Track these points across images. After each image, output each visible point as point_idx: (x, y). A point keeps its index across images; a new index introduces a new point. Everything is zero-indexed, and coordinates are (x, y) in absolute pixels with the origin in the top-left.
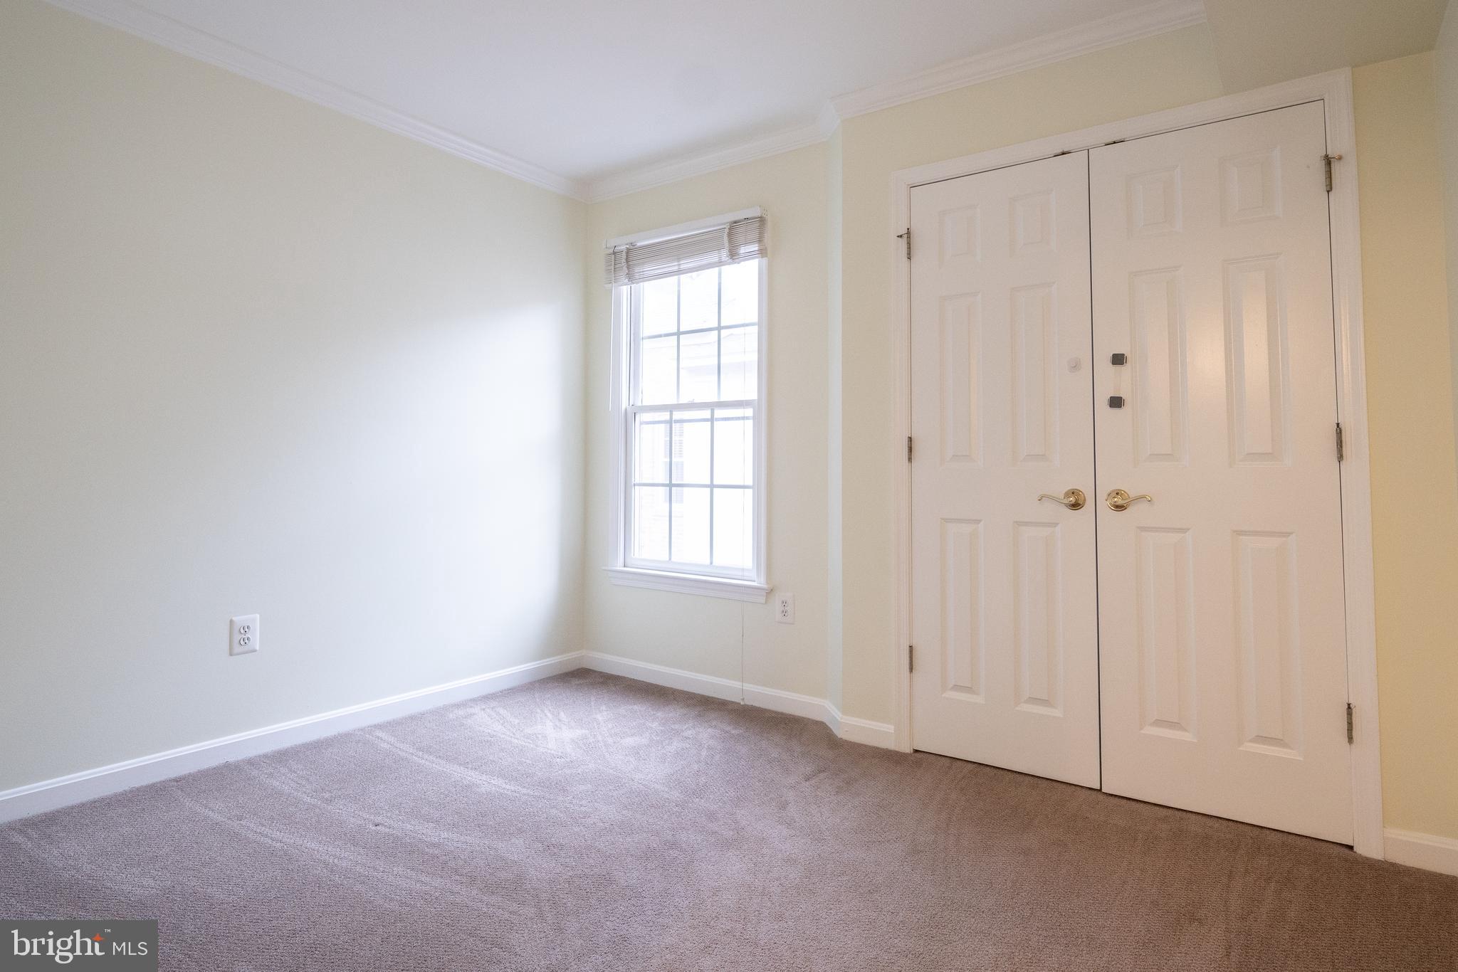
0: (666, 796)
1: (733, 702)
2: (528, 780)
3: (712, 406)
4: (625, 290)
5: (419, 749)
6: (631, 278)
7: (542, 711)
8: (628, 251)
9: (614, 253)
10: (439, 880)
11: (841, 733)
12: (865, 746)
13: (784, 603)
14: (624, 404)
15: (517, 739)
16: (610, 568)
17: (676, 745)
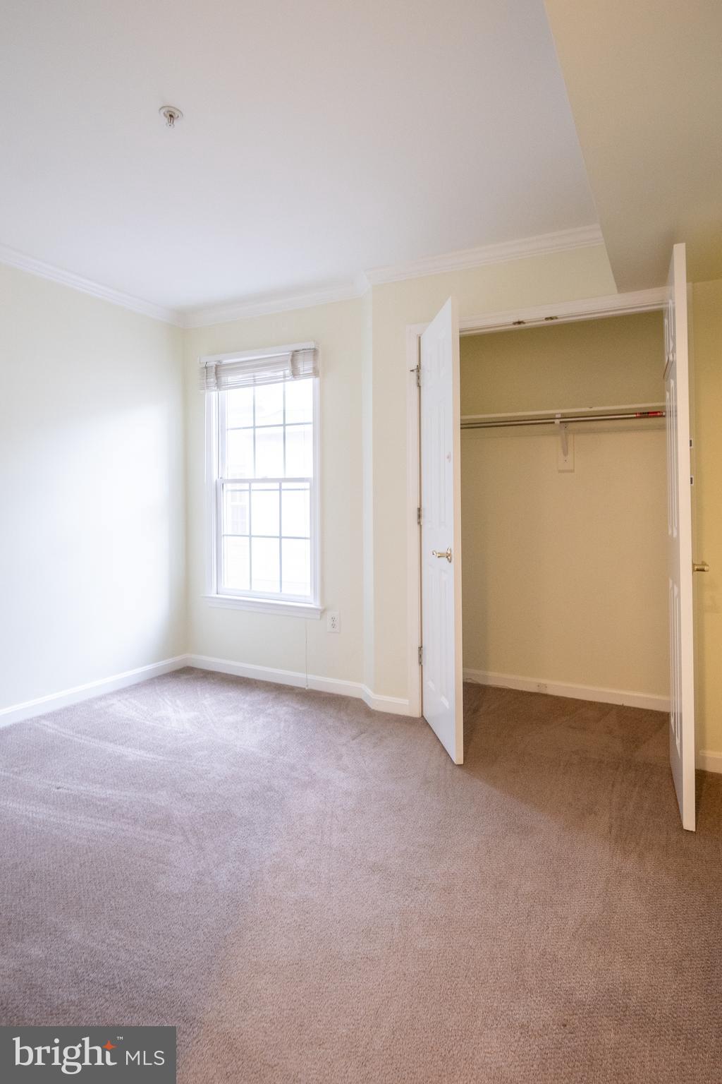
0: (261, 756)
1: (298, 688)
2: (162, 750)
3: (280, 481)
4: (214, 394)
5: (79, 732)
6: (219, 385)
7: (164, 700)
8: (217, 367)
9: (206, 368)
10: (112, 822)
11: (373, 706)
12: (390, 714)
13: (333, 619)
14: (215, 477)
15: (148, 721)
16: (207, 595)
17: (261, 720)
